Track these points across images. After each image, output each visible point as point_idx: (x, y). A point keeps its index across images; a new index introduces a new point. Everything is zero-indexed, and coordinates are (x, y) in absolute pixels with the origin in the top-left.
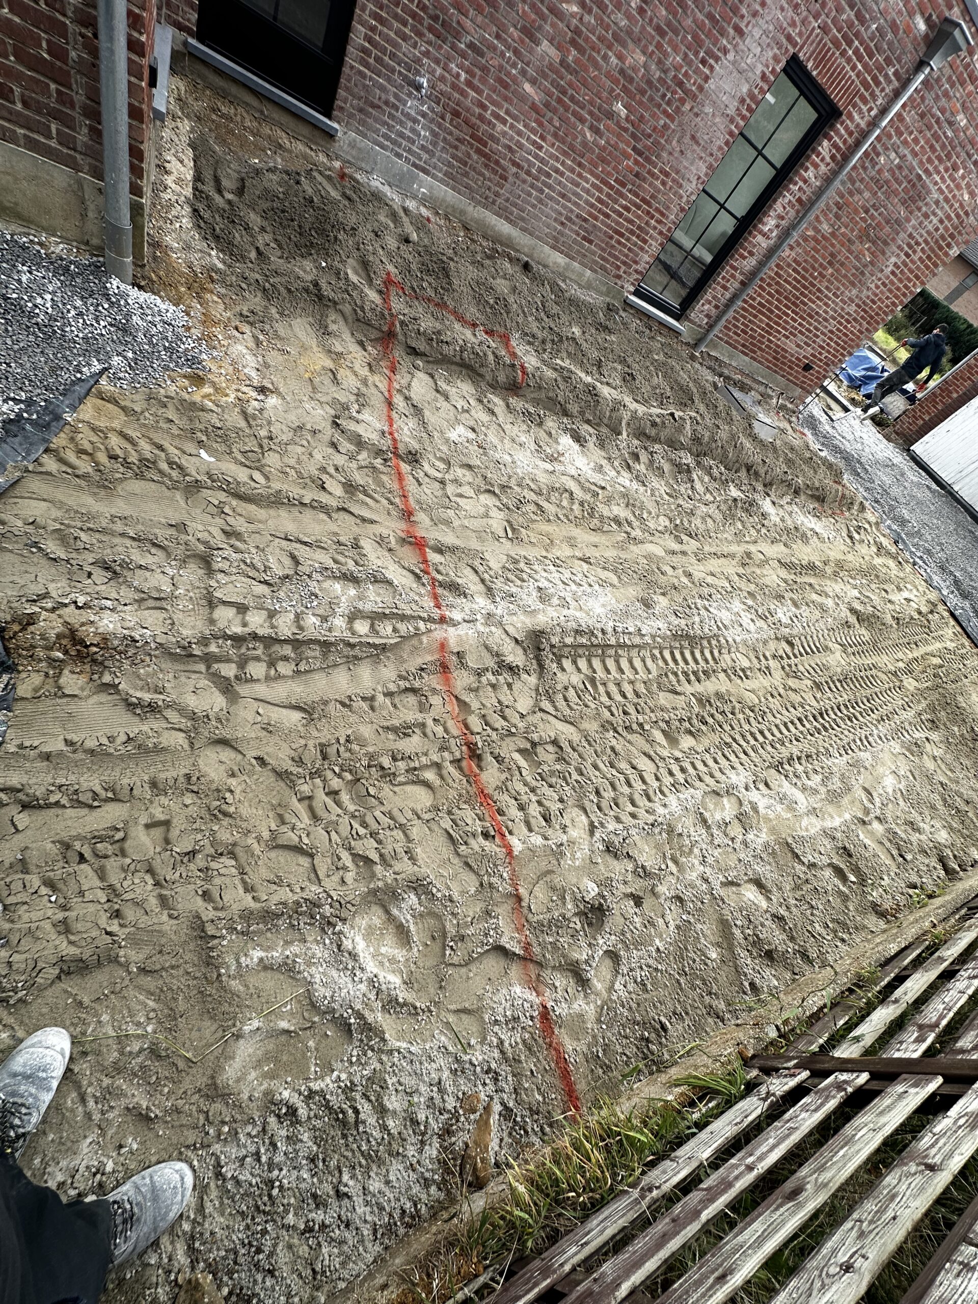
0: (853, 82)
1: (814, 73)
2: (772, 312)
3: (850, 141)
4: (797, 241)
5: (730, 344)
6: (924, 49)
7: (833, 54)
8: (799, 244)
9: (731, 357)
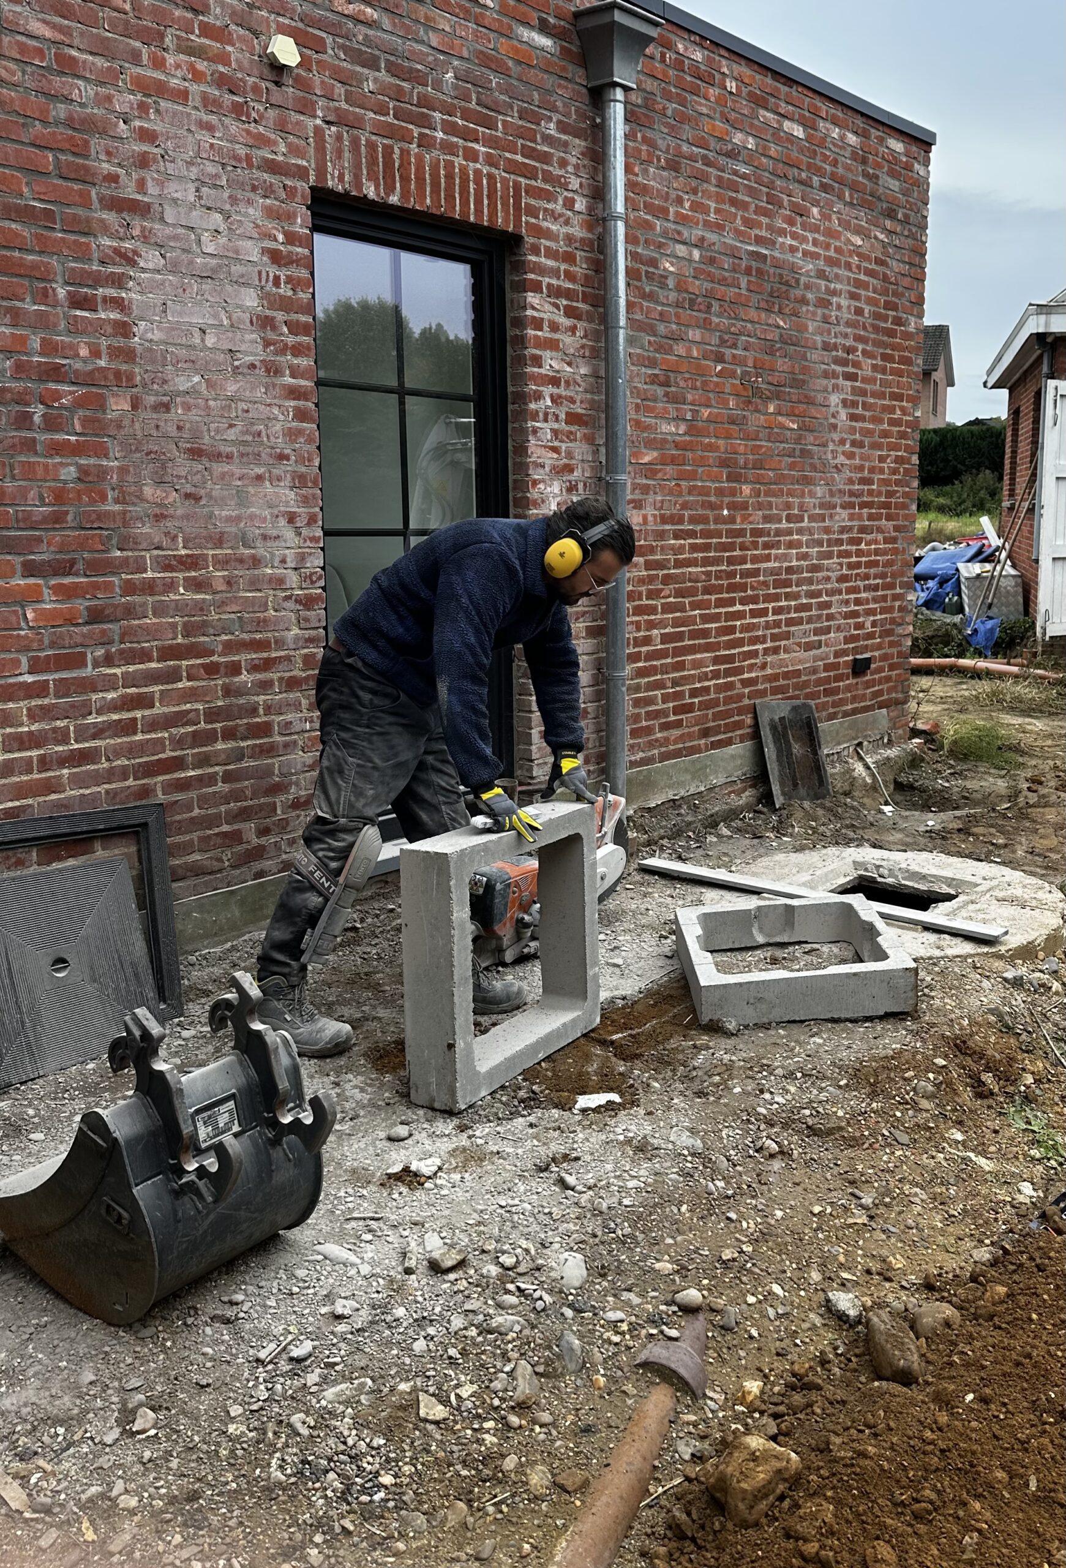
0: (491, 177)
1: (394, 199)
2: (705, 633)
3: (580, 269)
4: (635, 487)
5: (677, 754)
6: (581, 72)
7: (405, 153)
8: (645, 490)
9: (699, 773)
